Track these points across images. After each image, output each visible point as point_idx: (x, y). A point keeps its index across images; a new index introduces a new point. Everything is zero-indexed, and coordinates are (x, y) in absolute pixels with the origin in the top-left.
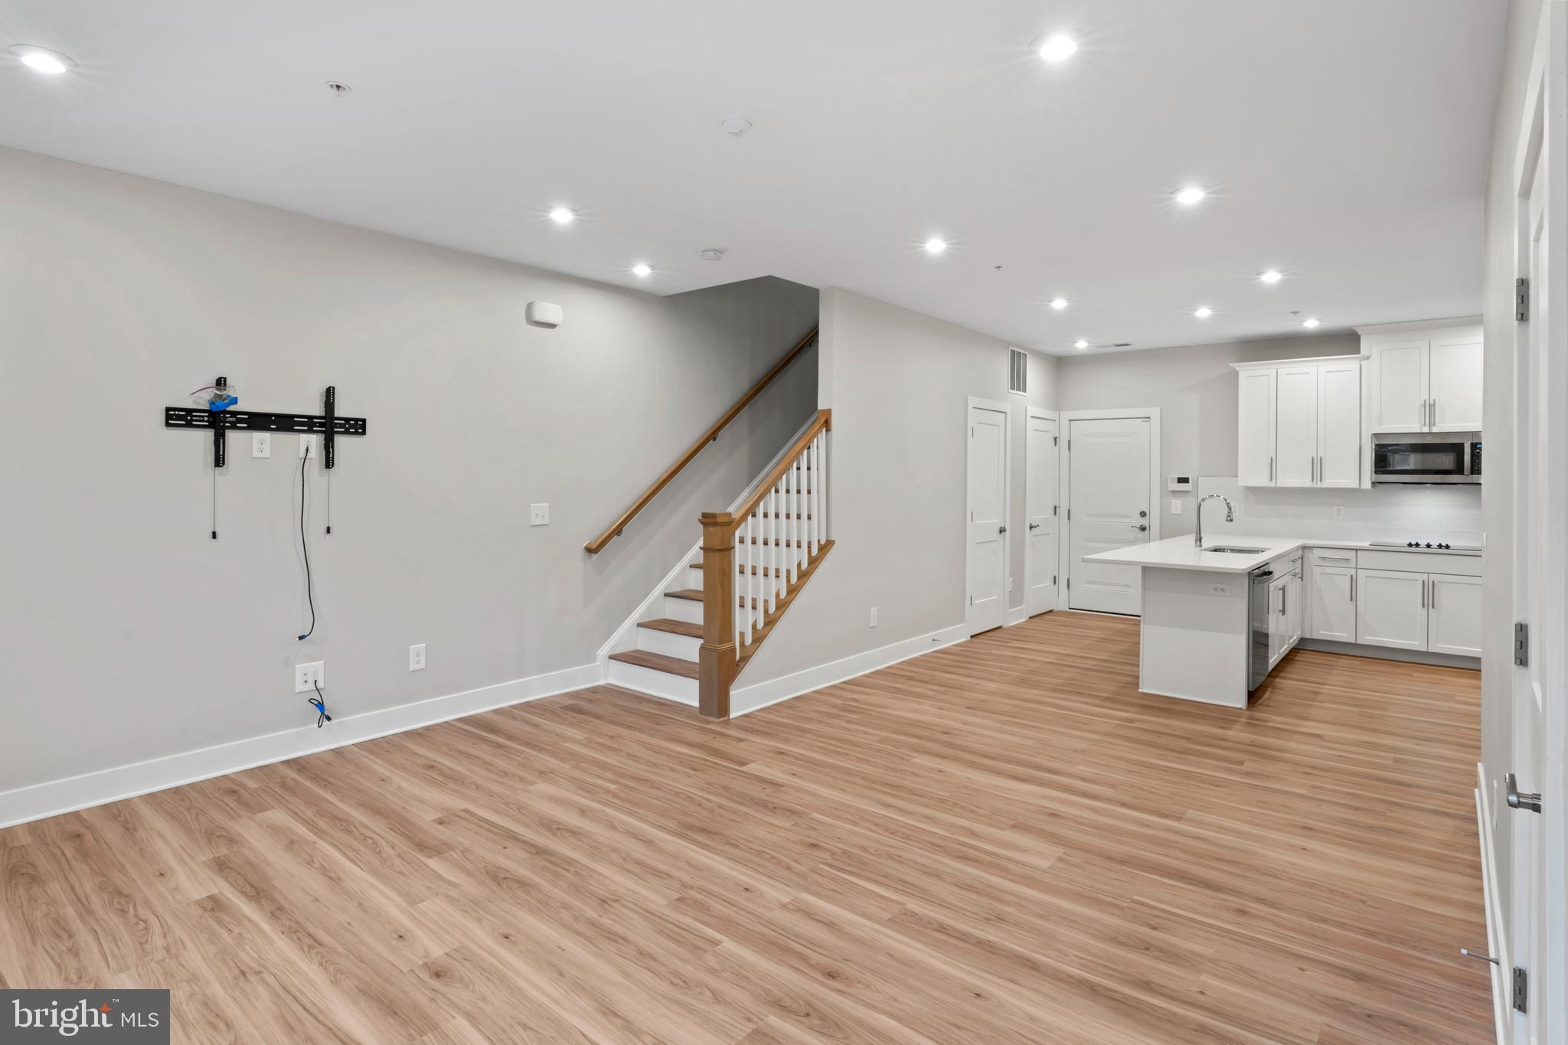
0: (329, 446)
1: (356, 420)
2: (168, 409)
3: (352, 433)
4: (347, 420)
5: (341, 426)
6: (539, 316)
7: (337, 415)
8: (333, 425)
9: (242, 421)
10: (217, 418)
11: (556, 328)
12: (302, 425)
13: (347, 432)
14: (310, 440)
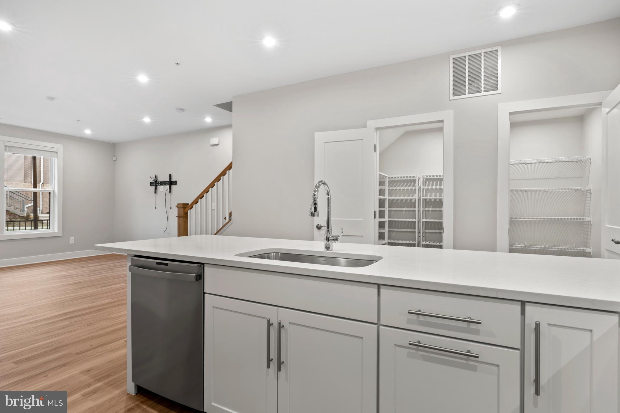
0: (170, 188)
2: (151, 182)
4: (174, 181)
6: (211, 144)
8: (171, 183)
9: (159, 184)
10: (156, 183)
11: (219, 145)
12: (167, 183)
13: (174, 184)
14: (168, 187)
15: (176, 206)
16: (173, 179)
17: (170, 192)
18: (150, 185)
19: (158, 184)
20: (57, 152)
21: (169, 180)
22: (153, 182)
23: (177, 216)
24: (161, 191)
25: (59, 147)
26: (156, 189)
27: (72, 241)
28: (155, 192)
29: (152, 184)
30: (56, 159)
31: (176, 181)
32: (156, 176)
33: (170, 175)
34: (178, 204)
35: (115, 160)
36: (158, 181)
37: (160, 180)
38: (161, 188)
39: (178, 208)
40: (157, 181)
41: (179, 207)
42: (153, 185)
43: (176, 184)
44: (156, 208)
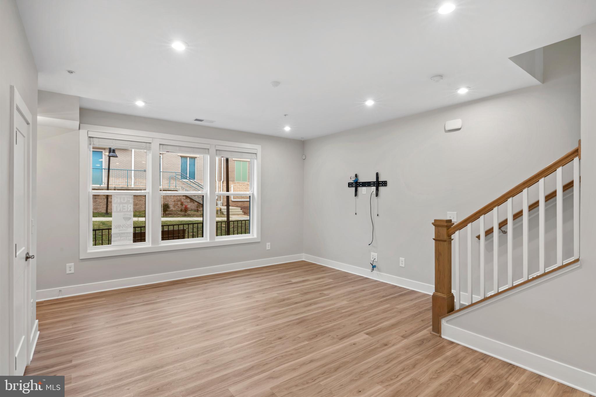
0: (377, 190)
1: (385, 182)
2: (349, 183)
3: (384, 186)
4: (382, 182)
5: (381, 184)
6: (448, 128)
7: (379, 181)
8: (379, 184)
9: (361, 184)
10: (356, 184)
11: (461, 130)
12: (372, 184)
13: (382, 186)
14: (374, 189)
15: (433, 223)
16: (381, 179)
17: (377, 195)
18: (349, 186)
19: (359, 185)
20: (256, 154)
21: (375, 181)
22: (352, 183)
23: (434, 238)
24: (363, 193)
25: (257, 148)
26: (356, 191)
27: (269, 247)
28: (356, 195)
29: (351, 185)
30: (255, 161)
31: (386, 181)
32: (356, 176)
33: (377, 174)
34: (435, 220)
35: (304, 159)
36: (359, 181)
37: (361, 180)
38: (362, 190)
39: (435, 226)
40: (357, 181)
41: (437, 224)
42: (352, 187)
43: (386, 186)
44: (356, 214)
